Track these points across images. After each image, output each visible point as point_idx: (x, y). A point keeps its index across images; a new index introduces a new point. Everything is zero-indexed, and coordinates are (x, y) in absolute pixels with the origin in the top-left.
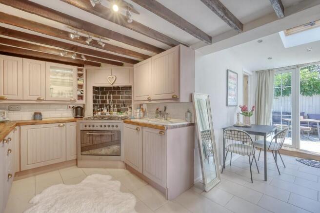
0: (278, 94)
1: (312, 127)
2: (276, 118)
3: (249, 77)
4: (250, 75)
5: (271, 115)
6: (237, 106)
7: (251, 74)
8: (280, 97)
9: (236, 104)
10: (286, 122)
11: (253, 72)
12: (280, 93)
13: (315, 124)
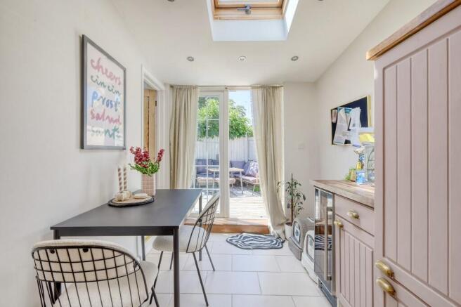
0: (203, 134)
1: (235, 177)
2: (201, 170)
3: (159, 94)
4: (161, 91)
5: (194, 166)
6: (124, 149)
7: (163, 87)
8: (204, 139)
9: (121, 144)
10: (211, 174)
11: (165, 84)
12: (205, 133)
13: (238, 173)
